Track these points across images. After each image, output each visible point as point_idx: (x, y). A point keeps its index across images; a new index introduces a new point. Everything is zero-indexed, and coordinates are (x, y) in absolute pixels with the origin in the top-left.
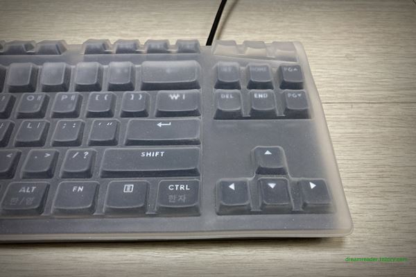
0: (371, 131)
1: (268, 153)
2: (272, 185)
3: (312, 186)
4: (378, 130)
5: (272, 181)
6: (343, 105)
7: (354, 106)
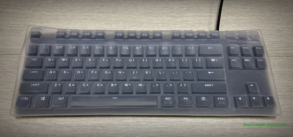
0: (287, 70)
1: (252, 85)
2: (254, 98)
3: (268, 99)
4: (290, 70)
5: (254, 97)
6: (276, 57)
7: (281, 58)
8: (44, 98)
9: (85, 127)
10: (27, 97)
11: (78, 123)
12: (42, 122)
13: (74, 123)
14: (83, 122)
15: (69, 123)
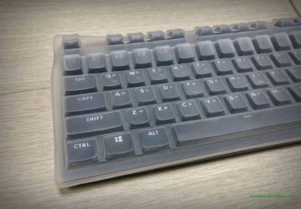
8: (120, 137)
9: (203, 185)
10: (86, 142)
11: (186, 179)
12: (118, 192)
13: (179, 181)
14: (196, 176)
15: (170, 182)
